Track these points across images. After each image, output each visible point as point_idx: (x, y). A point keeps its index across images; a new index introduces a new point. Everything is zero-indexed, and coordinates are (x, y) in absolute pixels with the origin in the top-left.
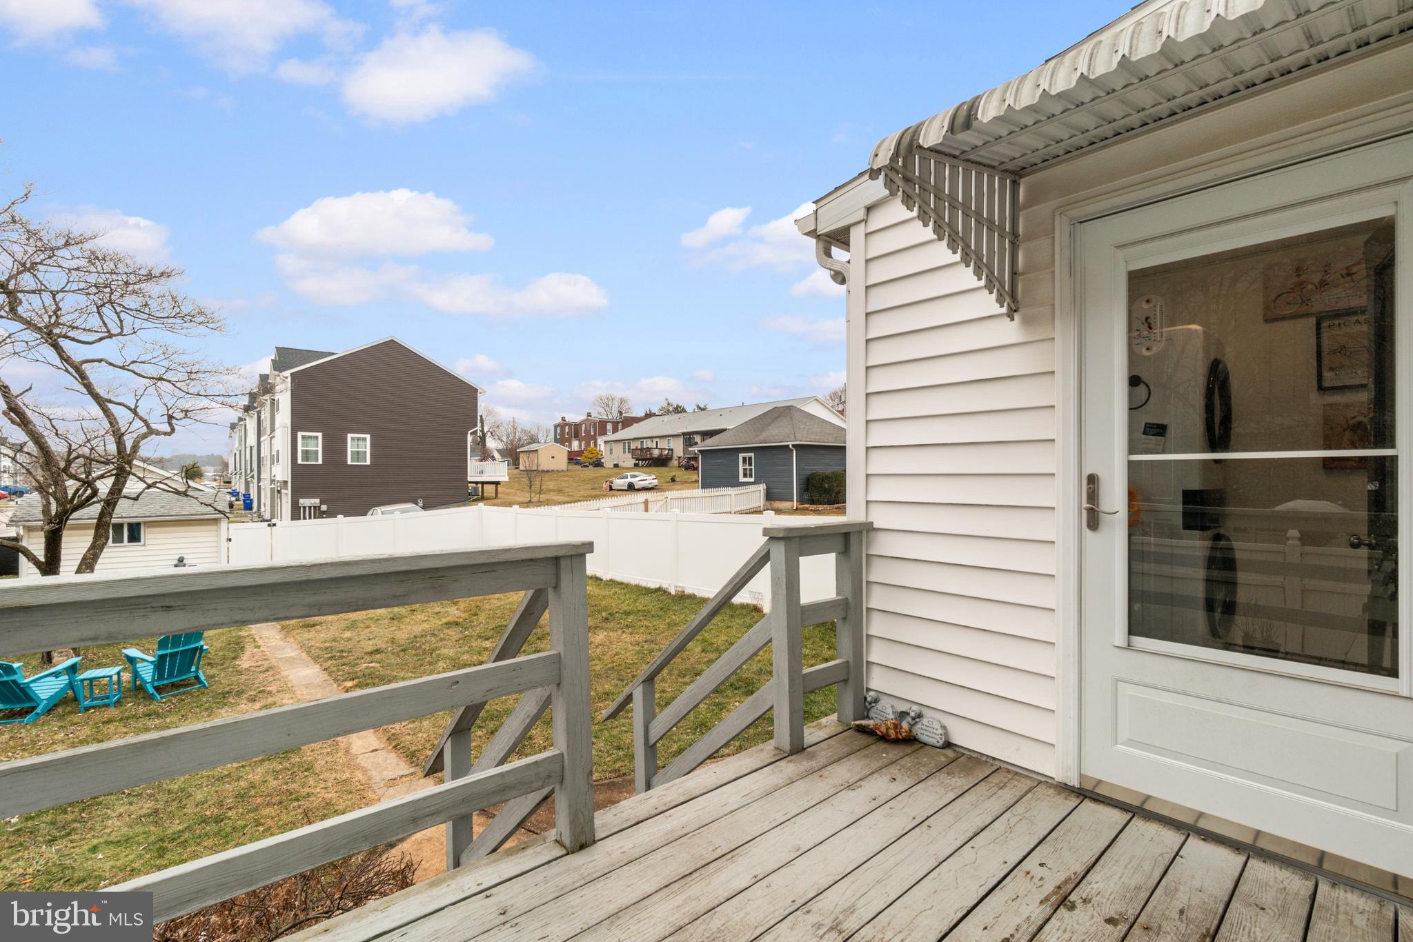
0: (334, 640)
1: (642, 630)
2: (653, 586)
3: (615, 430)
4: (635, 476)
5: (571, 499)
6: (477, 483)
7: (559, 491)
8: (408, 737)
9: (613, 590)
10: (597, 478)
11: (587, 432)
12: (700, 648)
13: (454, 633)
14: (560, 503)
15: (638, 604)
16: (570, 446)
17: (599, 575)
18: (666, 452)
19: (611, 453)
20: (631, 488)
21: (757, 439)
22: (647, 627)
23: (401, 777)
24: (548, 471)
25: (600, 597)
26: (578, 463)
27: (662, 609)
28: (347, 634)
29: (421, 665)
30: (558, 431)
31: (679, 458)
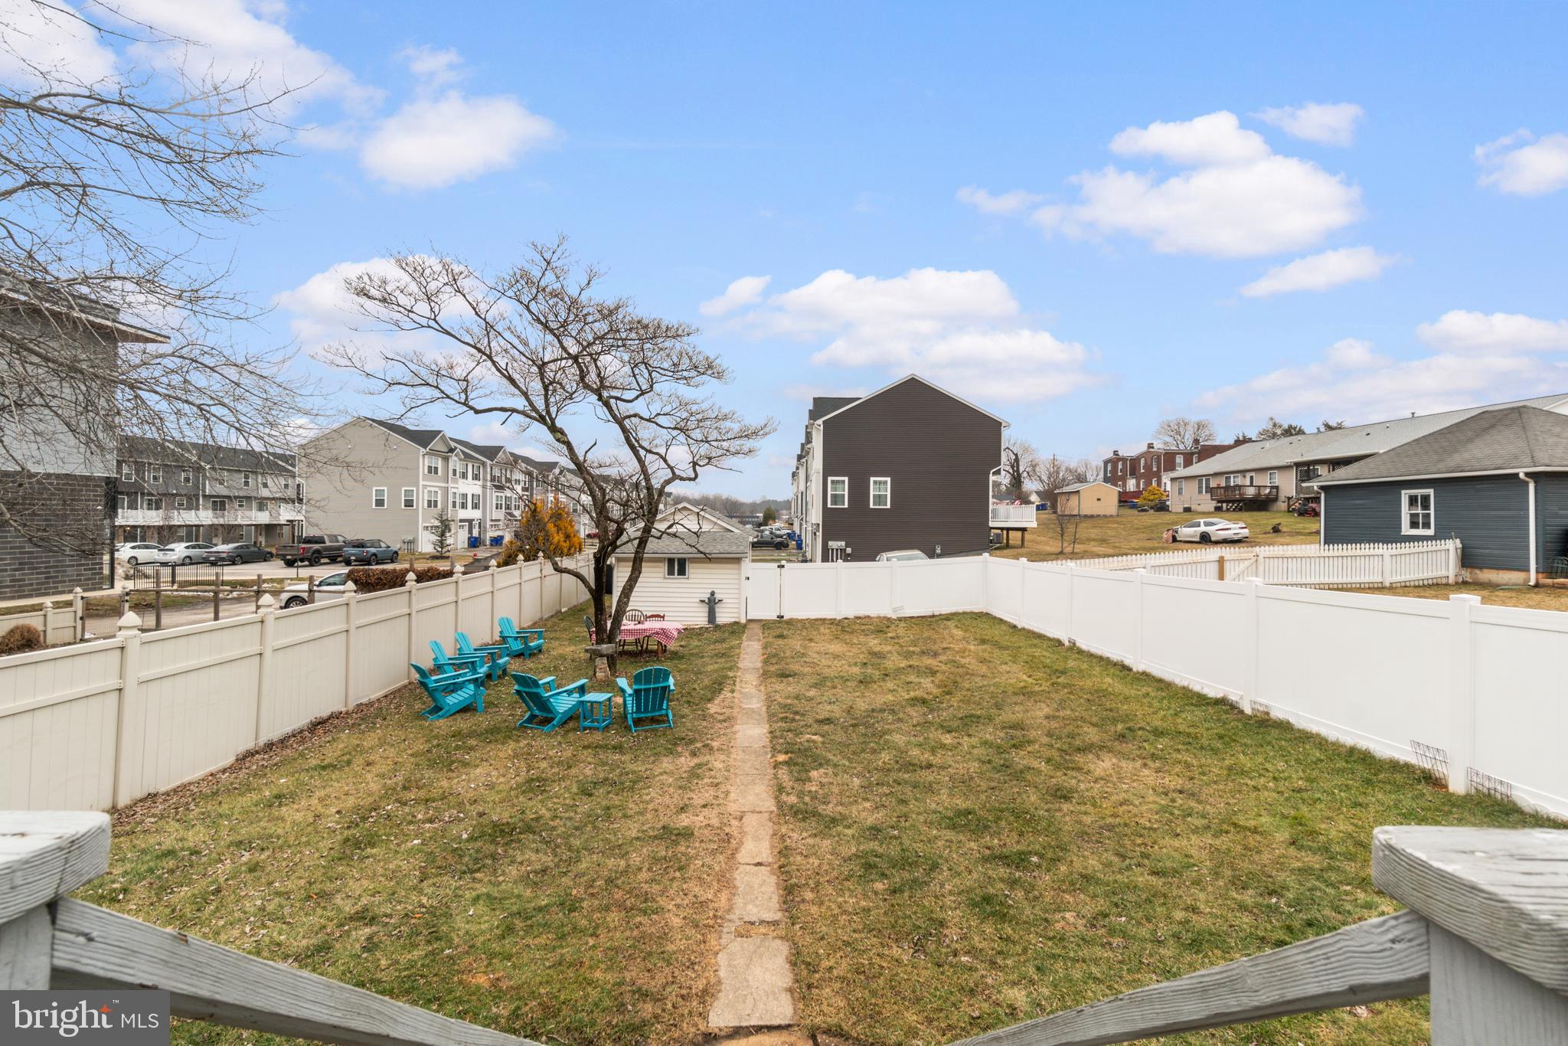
0: (797, 697)
1: (1178, 769)
2: (1212, 693)
3: (1188, 463)
4: (1212, 524)
5: (1117, 551)
6: (1002, 529)
7: (1103, 541)
8: (799, 858)
9: (1144, 690)
10: (1156, 525)
11: (1148, 467)
12: (1287, 835)
13: (915, 714)
14: (1099, 556)
15: (1180, 720)
16: (1124, 485)
17: (1127, 662)
18: (1268, 491)
19: (1180, 493)
20: (1205, 539)
21: (1441, 466)
22: (1188, 766)
23: (762, 922)
24: (1092, 516)
25: (1121, 697)
26: (1134, 506)
27: (1221, 737)
28: (812, 693)
29: (863, 751)
30: (1109, 468)
31: (1289, 498)
